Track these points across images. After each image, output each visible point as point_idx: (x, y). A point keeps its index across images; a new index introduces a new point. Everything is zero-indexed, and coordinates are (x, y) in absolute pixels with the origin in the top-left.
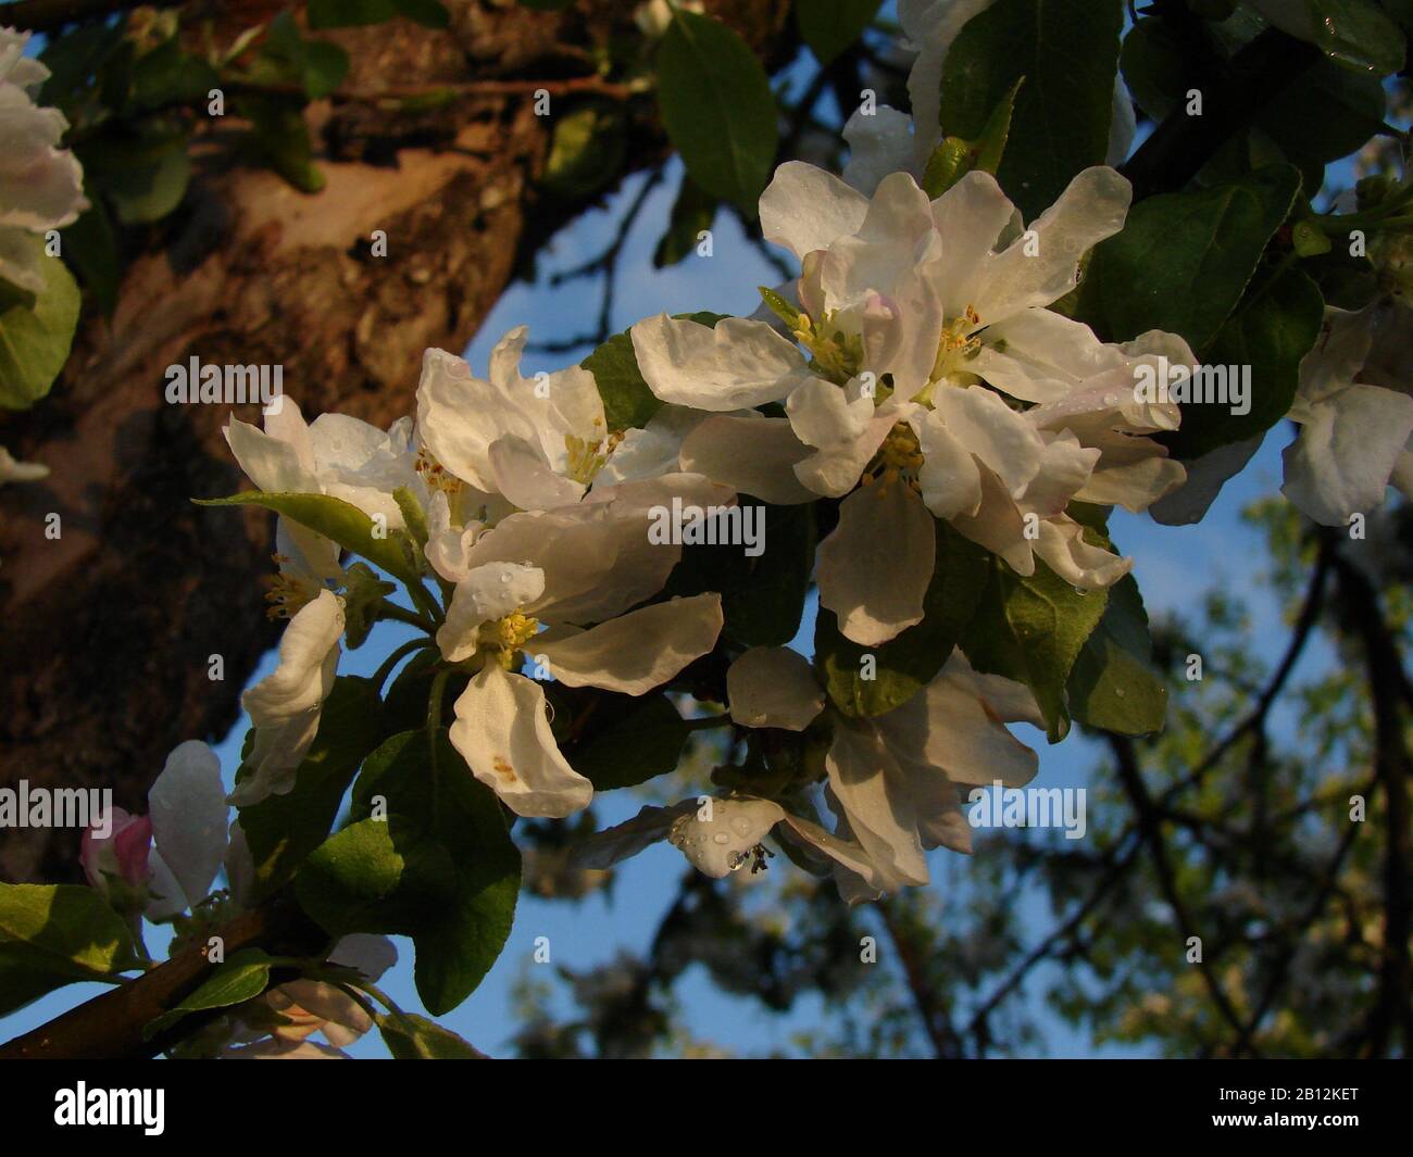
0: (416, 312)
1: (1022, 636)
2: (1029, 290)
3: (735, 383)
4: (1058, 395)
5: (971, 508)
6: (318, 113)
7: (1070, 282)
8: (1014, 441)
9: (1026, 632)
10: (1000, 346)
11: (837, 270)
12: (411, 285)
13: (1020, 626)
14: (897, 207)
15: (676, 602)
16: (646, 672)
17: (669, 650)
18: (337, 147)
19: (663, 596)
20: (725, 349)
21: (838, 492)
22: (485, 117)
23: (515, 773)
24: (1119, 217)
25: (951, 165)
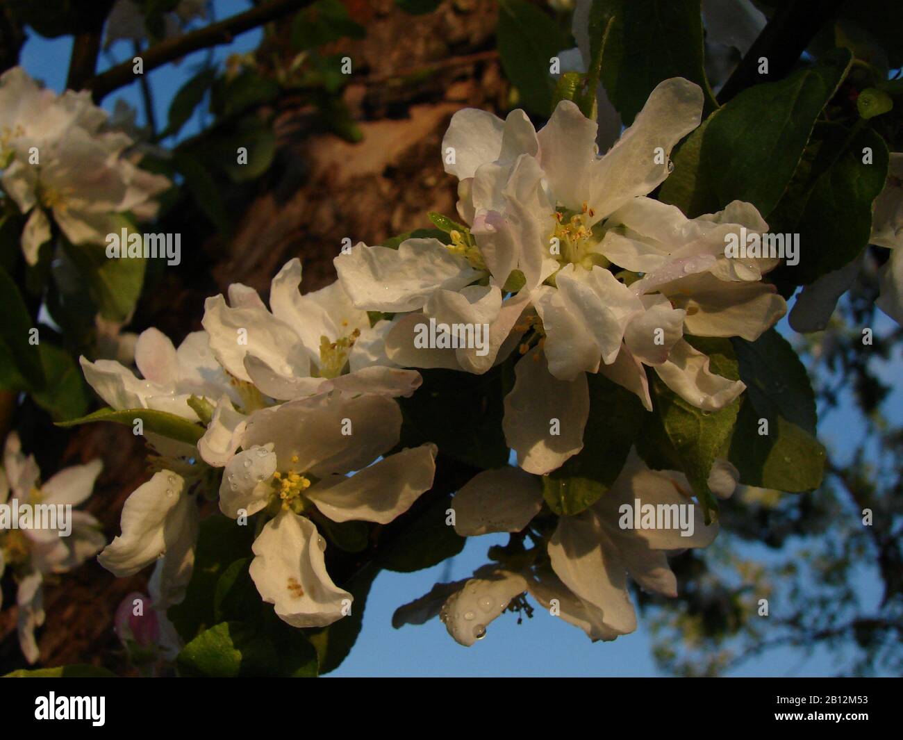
0: (430, 203)
1: (677, 444)
2: (637, 182)
3: (422, 287)
4: (657, 266)
5: (593, 368)
6: (354, 94)
7: (665, 172)
8: (599, 319)
9: (680, 441)
10: (621, 229)
11: (484, 192)
12: (425, 189)
13: (675, 436)
14: (520, 136)
15: (406, 452)
16: (392, 504)
17: (407, 487)
18: (371, 112)
19: (397, 449)
20: (411, 262)
21: (482, 370)
22: (463, 78)
23: (303, 589)
24: (696, 115)
25: (570, 95)
